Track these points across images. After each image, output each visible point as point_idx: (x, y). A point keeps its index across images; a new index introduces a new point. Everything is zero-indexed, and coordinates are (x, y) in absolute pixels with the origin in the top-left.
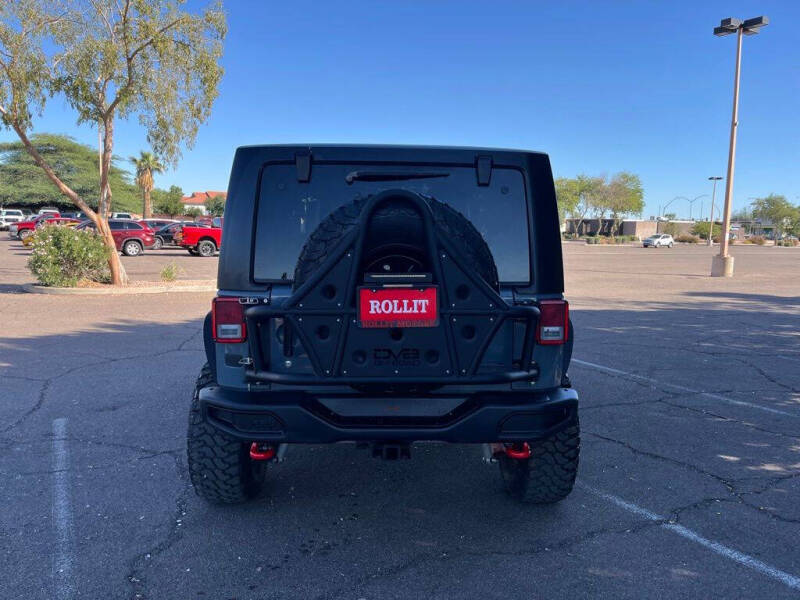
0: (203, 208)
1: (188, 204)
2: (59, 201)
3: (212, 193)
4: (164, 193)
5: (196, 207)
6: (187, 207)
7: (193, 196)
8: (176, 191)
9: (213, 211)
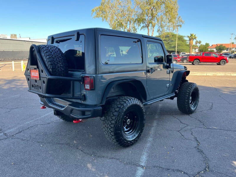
0: (215, 50)
1: (210, 48)
2: (168, 50)
3: (218, 44)
4: (204, 45)
5: (212, 49)
6: (209, 49)
7: (212, 46)
8: (207, 45)
9: (218, 50)
